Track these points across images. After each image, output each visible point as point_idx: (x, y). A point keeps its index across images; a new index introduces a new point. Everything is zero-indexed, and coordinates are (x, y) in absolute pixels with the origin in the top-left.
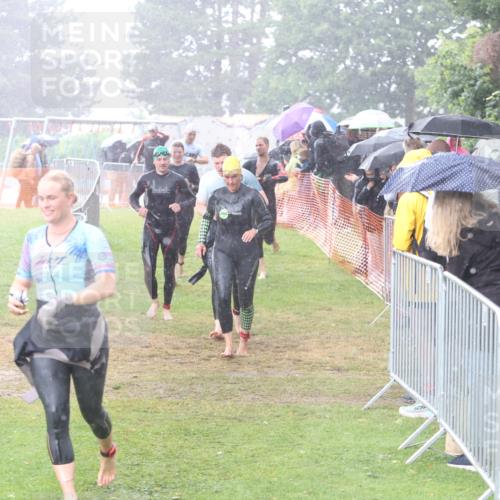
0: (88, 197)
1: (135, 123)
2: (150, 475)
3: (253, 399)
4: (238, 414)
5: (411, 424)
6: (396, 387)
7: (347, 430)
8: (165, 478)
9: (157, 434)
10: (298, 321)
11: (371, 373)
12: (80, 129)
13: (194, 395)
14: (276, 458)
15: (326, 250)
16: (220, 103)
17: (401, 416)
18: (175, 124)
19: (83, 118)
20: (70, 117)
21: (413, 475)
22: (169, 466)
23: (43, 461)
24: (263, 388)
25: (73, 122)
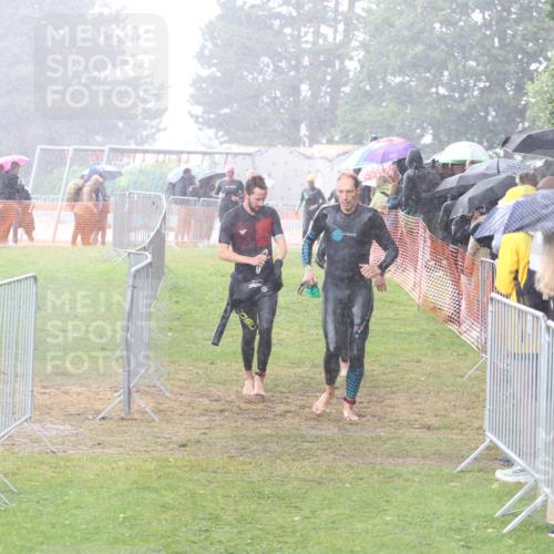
0: (152, 234)
1: (205, 154)
2: (220, 542)
3: (334, 459)
4: (318, 475)
5: (510, 489)
6: (493, 448)
7: (437, 494)
8: (236, 545)
9: (227, 496)
10: (384, 374)
11: (465, 432)
12: (144, 160)
13: (268, 454)
14: (359, 526)
15: (415, 295)
16: (298, 131)
17: (497, 480)
18: (249, 155)
19: (146, 147)
20: (133, 146)
21: (511, 546)
22: (240, 532)
23: (101, 525)
24: (344, 447)
25: (136, 151)
